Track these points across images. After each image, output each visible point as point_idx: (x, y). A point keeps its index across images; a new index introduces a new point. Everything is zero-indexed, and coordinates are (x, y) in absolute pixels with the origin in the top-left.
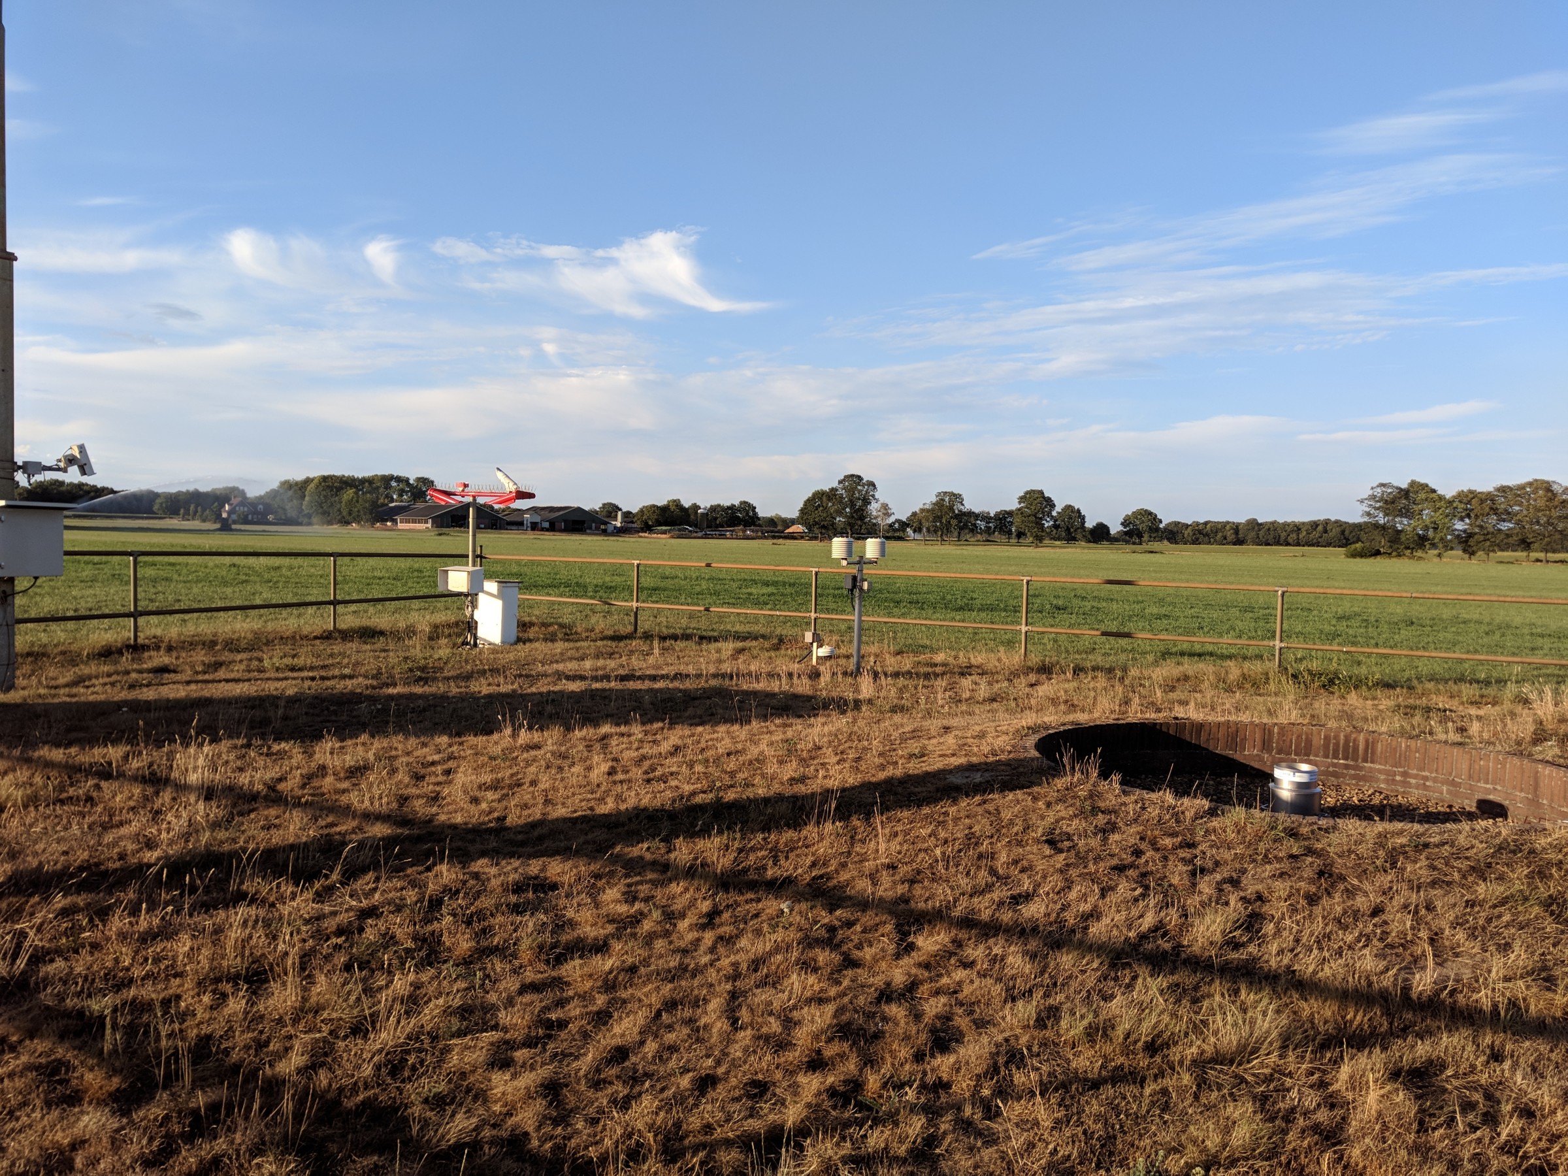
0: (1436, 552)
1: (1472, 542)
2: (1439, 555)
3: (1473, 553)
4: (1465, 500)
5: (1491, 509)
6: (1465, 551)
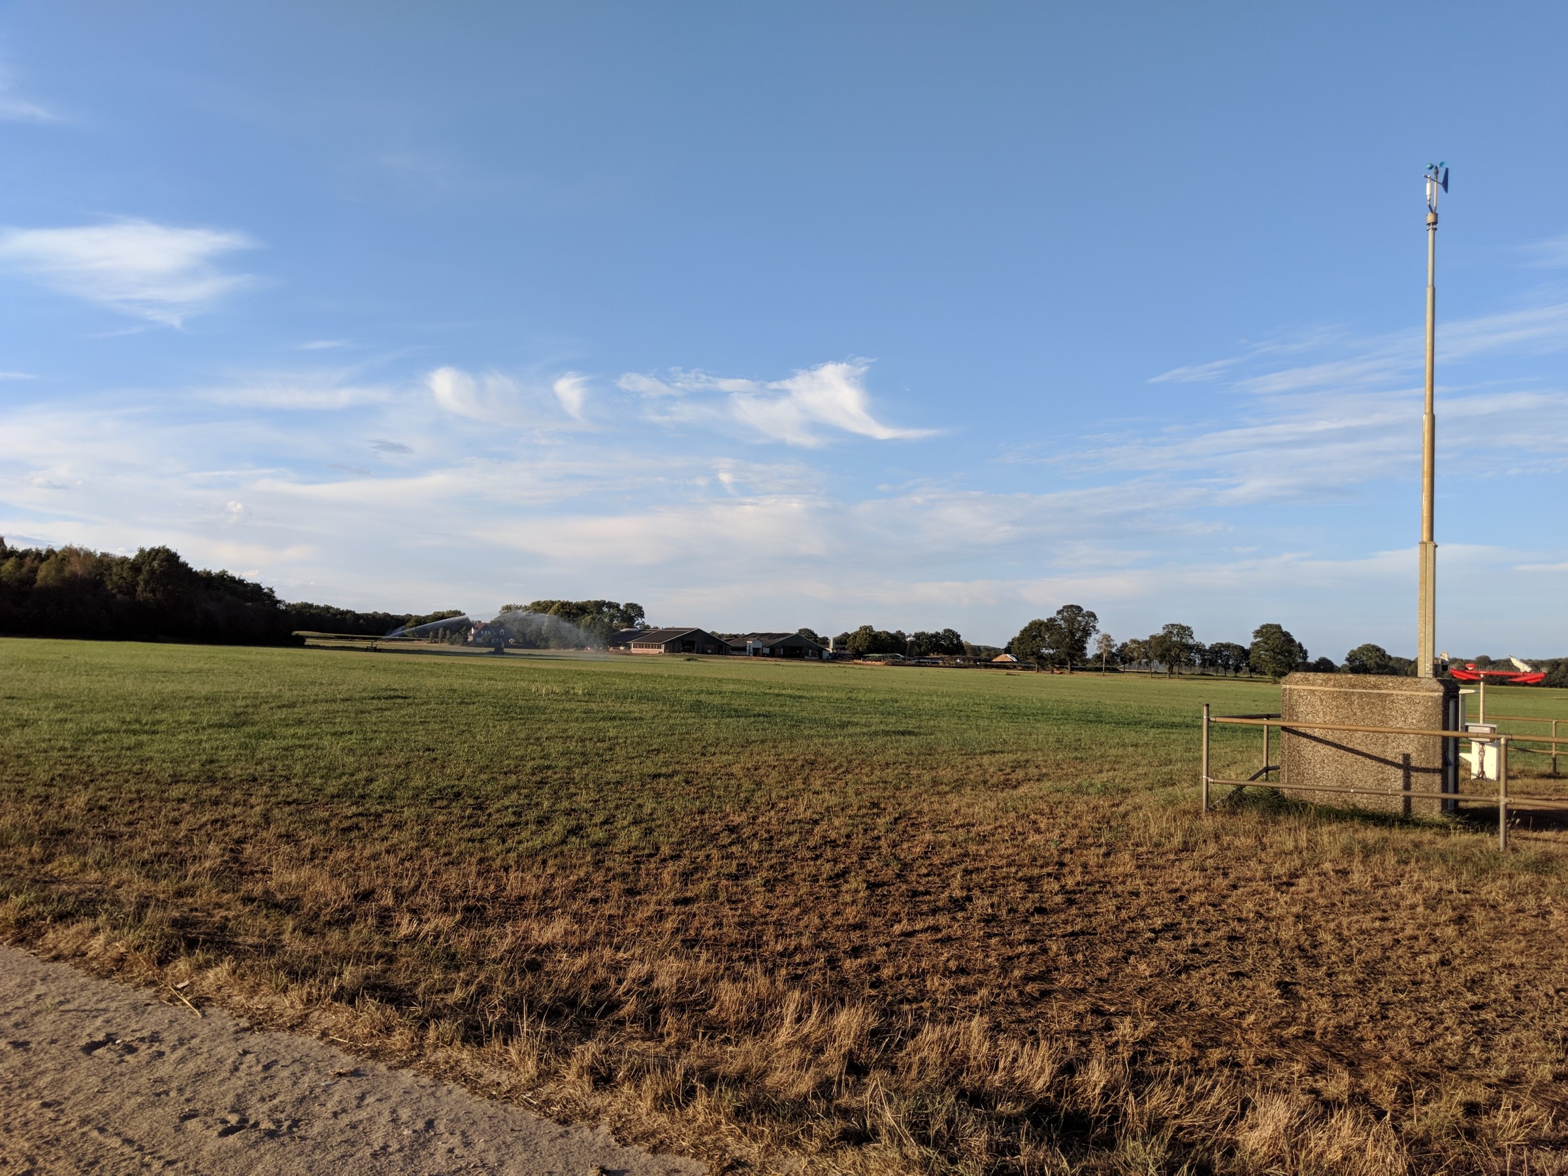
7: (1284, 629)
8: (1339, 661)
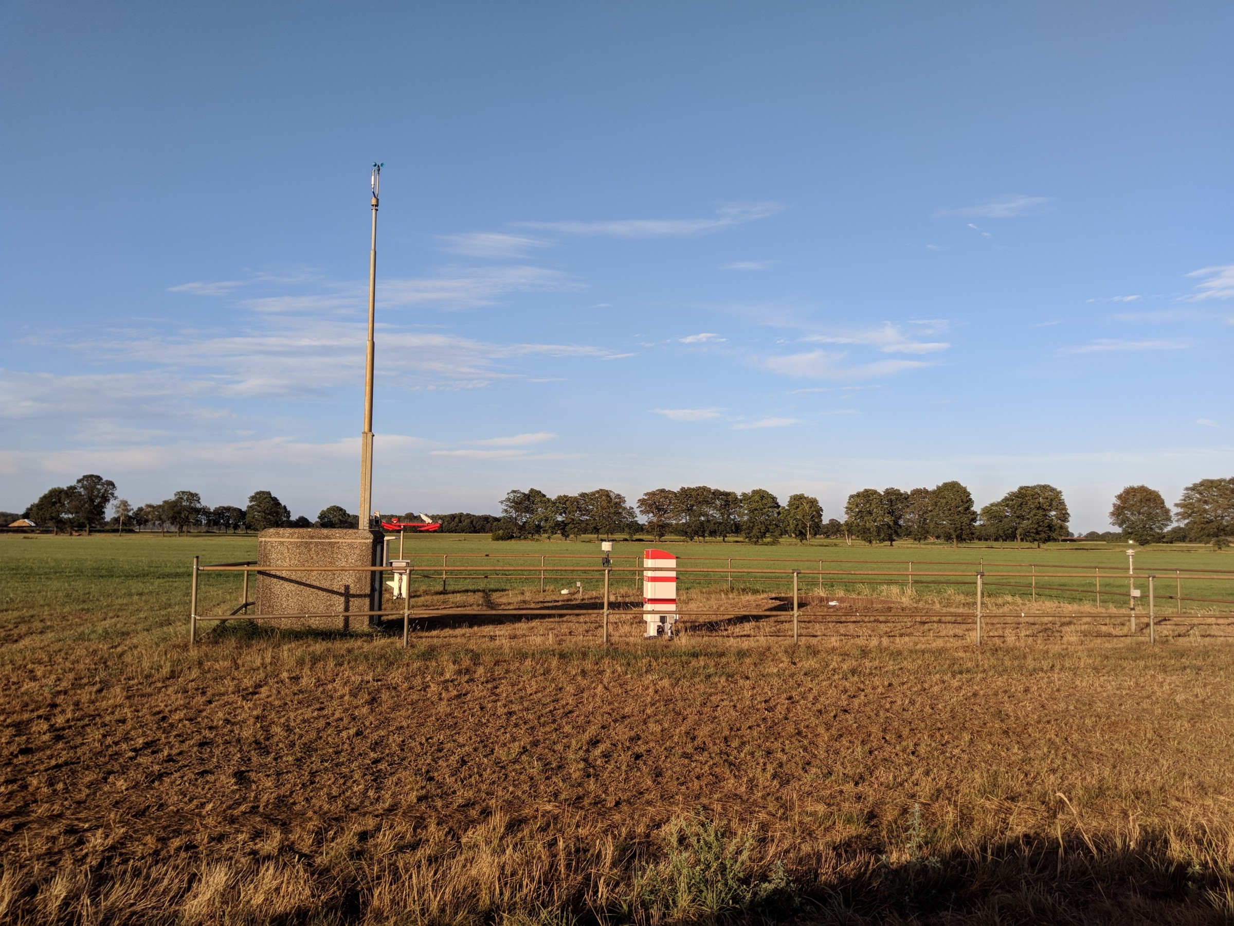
0: (546, 535)
1: (567, 528)
2: (549, 538)
3: (567, 536)
4: (562, 502)
5: (578, 507)
6: (563, 534)
7: (273, 495)
8: (313, 518)
